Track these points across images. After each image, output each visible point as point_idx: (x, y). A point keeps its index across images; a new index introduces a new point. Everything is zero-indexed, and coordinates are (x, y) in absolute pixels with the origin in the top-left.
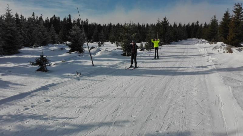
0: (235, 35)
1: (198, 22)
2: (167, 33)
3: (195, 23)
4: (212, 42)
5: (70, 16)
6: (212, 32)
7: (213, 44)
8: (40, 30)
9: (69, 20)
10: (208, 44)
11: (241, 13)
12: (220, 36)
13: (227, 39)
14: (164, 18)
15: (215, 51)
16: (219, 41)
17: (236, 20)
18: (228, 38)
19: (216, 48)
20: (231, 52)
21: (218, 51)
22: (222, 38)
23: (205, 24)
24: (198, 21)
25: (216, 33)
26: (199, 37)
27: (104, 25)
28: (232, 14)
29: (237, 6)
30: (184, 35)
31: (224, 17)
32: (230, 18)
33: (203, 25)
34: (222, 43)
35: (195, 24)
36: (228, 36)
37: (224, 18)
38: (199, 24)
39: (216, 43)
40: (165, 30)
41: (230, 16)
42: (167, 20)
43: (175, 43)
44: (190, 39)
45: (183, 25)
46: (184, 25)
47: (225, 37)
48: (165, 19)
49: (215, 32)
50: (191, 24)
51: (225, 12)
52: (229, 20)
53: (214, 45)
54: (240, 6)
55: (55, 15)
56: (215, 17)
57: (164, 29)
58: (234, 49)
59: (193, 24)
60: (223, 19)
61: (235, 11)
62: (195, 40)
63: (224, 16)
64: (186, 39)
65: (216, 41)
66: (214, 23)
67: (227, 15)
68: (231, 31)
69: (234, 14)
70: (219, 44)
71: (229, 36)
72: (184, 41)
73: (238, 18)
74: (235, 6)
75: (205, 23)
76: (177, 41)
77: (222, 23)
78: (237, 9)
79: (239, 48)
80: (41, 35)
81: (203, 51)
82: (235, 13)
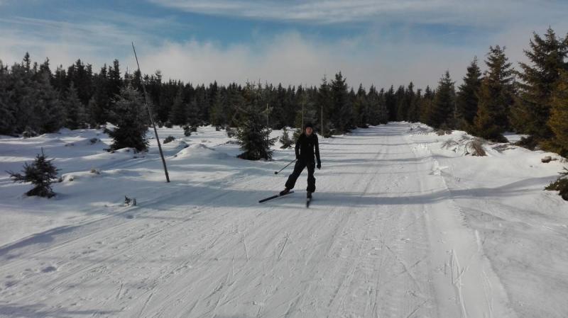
0: (491, 115)
1: (411, 86)
2: (343, 108)
3: (406, 87)
4: (441, 131)
5: (116, 63)
6: (442, 109)
7: (443, 134)
8: (41, 96)
9: (115, 73)
10: (433, 135)
11: (503, 68)
12: (460, 117)
13: (472, 124)
14: (337, 76)
15: (448, 152)
16: (458, 129)
17: (493, 82)
18: (475, 122)
19: (449, 143)
20: (481, 153)
21: (454, 150)
23: (428, 90)
24: (411, 84)
25: (451, 111)
26: (414, 119)
27: (200, 85)
28: (485, 70)
29: (494, 51)
30: (381, 113)
31: (468, 75)
32: (480, 77)
33: (423, 93)
34: (464, 132)
35: (405, 89)
36: (475, 117)
37: (467, 77)
38: (415, 90)
39: (450, 133)
40: (339, 101)
41: (480, 75)
42: (343, 79)
43: (362, 130)
44: (395, 123)
45: (378, 90)
46: (382, 91)
47: (470, 120)
48: (339, 77)
49: (449, 109)
50: (396, 90)
51: (471, 66)
52: (479, 83)
53: (446, 137)
54: (500, 52)
55: (79, 61)
56: (448, 75)
57: (337, 99)
58: (488, 147)
59: (401, 90)
60: (466, 80)
61: (491, 62)
62: (403, 125)
63: (468, 72)
64: (385, 122)
65: (450, 128)
66: (446, 87)
67: (473, 71)
68: (481, 106)
69: (489, 70)
70: (457, 134)
71: (477, 116)
72: (381, 127)
73: (496, 78)
74: (489, 51)
75: (428, 88)
76: (366, 127)
77: (463, 88)
78: (494, 59)
79: (499, 144)
80: (43, 107)
81: (422, 150)
82: (490, 68)
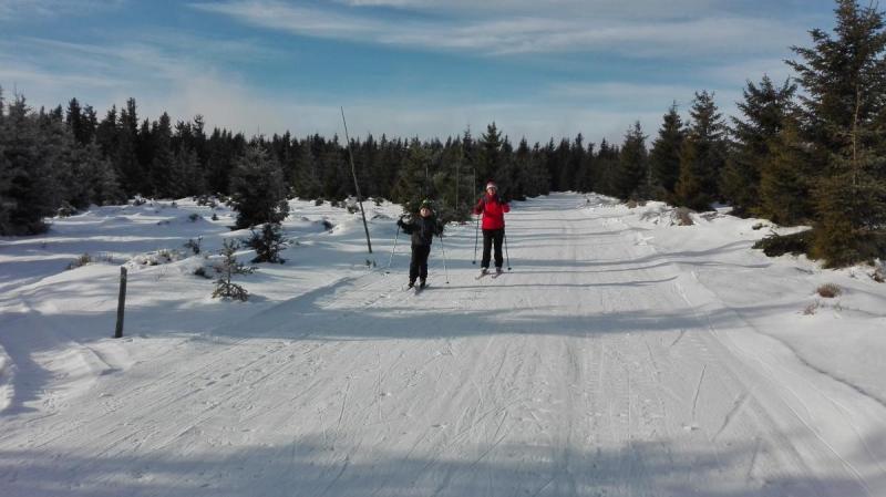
1: (579, 140)
3: (572, 141)
4: (631, 201)
5: (132, 104)
7: (635, 206)
9: (130, 118)
10: (622, 208)
11: (712, 120)
12: (656, 184)
14: (489, 127)
17: (698, 138)
20: (689, 222)
21: (656, 223)
22: (661, 188)
23: (604, 145)
24: (580, 135)
25: (644, 175)
28: (687, 119)
29: (700, 98)
30: (541, 179)
31: (665, 126)
32: (680, 129)
33: (597, 150)
34: (663, 203)
35: (570, 143)
36: (677, 184)
37: (664, 129)
38: (585, 146)
39: (643, 205)
41: (680, 125)
42: (497, 133)
45: (531, 145)
46: (537, 146)
48: (492, 129)
49: (640, 173)
50: (557, 144)
52: (679, 137)
54: (708, 99)
56: (638, 126)
58: (696, 216)
59: (564, 145)
60: (662, 133)
61: (697, 113)
63: (664, 122)
64: (546, 193)
65: (644, 198)
66: (635, 143)
67: (671, 120)
68: (684, 169)
69: (694, 122)
70: (652, 205)
73: (703, 133)
75: (604, 142)
77: (659, 145)
78: (700, 108)
81: (614, 224)
82: (694, 119)
